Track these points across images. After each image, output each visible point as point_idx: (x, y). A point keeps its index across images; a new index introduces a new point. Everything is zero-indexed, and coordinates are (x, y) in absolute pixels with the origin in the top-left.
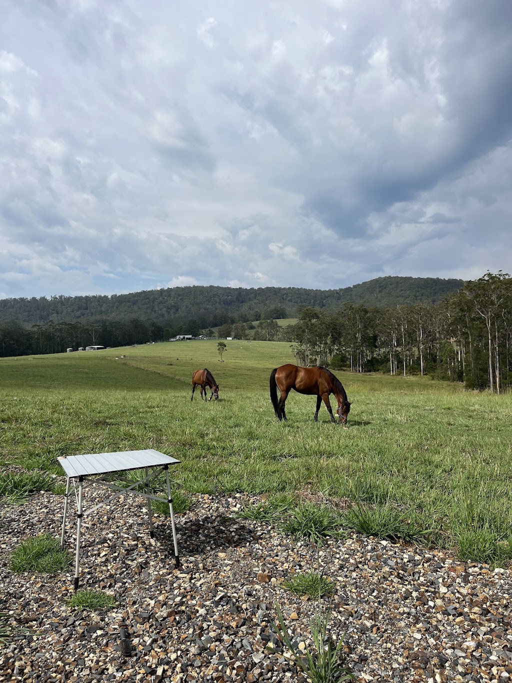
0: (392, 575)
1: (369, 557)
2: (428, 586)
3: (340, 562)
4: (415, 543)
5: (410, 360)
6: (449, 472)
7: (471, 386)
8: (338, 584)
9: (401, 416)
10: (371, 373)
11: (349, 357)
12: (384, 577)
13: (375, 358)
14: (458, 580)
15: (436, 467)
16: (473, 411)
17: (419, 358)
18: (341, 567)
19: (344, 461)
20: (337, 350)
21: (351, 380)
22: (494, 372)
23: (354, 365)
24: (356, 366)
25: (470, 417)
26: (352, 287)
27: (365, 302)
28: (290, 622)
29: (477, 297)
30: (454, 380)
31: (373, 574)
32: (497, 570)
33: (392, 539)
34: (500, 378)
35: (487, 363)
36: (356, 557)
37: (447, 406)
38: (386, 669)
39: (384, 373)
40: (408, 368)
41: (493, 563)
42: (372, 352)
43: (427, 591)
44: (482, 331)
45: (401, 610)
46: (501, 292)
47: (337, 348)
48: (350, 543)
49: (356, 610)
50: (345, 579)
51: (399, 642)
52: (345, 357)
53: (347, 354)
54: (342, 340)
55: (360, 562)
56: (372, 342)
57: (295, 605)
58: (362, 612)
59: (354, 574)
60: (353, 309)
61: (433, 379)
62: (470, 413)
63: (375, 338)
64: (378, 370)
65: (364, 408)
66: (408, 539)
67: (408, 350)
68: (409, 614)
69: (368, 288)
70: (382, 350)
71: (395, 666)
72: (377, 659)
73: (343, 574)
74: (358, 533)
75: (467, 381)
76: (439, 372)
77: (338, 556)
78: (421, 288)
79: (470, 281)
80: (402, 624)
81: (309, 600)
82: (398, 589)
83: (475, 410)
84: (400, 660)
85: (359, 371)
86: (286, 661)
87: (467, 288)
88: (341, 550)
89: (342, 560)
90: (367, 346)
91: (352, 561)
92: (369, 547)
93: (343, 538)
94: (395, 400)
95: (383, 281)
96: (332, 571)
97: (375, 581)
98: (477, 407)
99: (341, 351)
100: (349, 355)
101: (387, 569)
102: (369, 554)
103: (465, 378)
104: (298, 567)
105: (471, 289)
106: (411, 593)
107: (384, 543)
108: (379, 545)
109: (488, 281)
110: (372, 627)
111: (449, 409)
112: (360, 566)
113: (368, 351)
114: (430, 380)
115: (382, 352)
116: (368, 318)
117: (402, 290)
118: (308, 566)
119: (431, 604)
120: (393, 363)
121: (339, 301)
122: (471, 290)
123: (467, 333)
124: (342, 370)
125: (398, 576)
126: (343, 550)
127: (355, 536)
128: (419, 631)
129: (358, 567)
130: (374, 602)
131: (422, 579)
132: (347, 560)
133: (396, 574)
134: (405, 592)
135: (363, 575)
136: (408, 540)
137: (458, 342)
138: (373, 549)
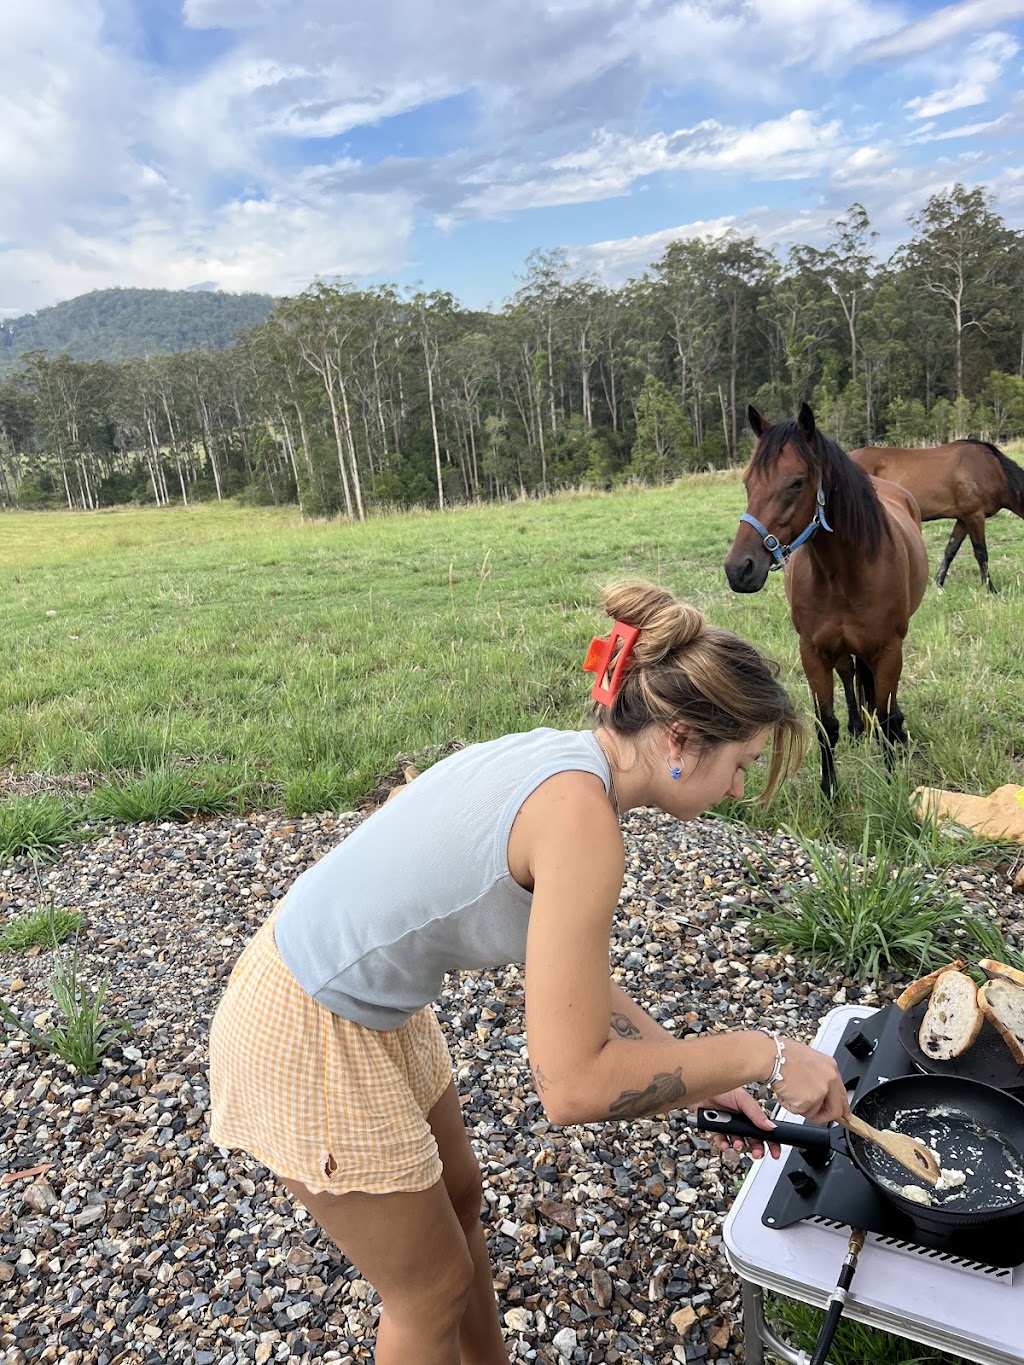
0: (181, 870)
1: (140, 857)
2: (239, 870)
3: (90, 878)
4: (218, 812)
5: (191, 471)
6: (275, 682)
7: (314, 511)
8: (91, 912)
9: (183, 593)
10: (115, 508)
11: (59, 478)
12: (169, 878)
13: (117, 474)
14: (286, 846)
15: (253, 677)
16: (314, 562)
17: (209, 465)
18: (94, 887)
19: (78, 704)
20: (28, 464)
21: (74, 528)
22: (350, 478)
23: (76, 494)
24: (80, 495)
25: (310, 573)
26: (34, 314)
27: (71, 350)
28: (12, 997)
29: (302, 333)
30: (281, 502)
31: (151, 879)
32: (342, 816)
33: (180, 818)
34: (361, 489)
35: (336, 463)
36: (118, 862)
37: (268, 559)
38: (183, 1001)
39: (142, 503)
40: (191, 489)
41: (337, 807)
42: (110, 462)
43: (237, 876)
44: (319, 401)
45: (200, 916)
46: (344, 319)
47: (27, 460)
48: (105, 843)
49: (126, 939)
50: (102, 902)
51: (200, 959)
52: (49, 478)
53: (53, 472)
54: (34, 439)
55: (126, 870)
56: (106, 440)
57: (17, 969)
58: (137, 940)
59: (118, 890)
60: (46, 366)
61: (242, 505)
62: (310, 567)
63: (110, 429)
64: (129, 500)
65: (106, 587)
66: (205, 809)
67: (183, 450)
68: (212, 917)
69: (72, 317)
70: (129, 454)
71: (197, 991)
72: (168, 994)
73: (99, 894)
74: (116, 823)
75: (304, 501)
76: (251, 489)
77: (85, 870)
78: (190, 313)
79: (286, 298)
80: (203, 934)
81: (41, 952)
82: (193, 889)
83: (318, 560)
84: (204, 982)
85: (88, 507)
86: (14, 1051)
87: (281, 311)
88: (90, 860)
89: (94, 875)
90: (96, 450)
91: (111, 871)
92: (140, 841)
93: (91, 839)
94: (170, 562)
95: (104, 300)
96: (77, 896)
97: (155, 888)
98: (322, 552)
99: (37, 467)
100: (59, 472)
101: (173, 864)
102: (140, 851)
103: (301, 496)
104: (11, 910)
105: (290, 314)
106: (214, 886)
107: (166, 826)
108: (156, 833)
109: (318, 297)
110: (157, 954)
111: (273, 563)
112: (127, 874)
113: (100, 462)
114: (236, 507)
115: (131, 461)
116: (88, 386)
117: (151, 320)
118: (32, 903)
119: (245, 891)
120: (157, 480)
121: (9, 348)
122: (290, 317)
123: (293, 407)
124: (47, 507)
125: (192, 869)
126: (93, 858)
127: (112, 830)
128: (229, 933)
129: (123, 878)
130: (155, 919)
131: (230, 862)
132: (103, 872)
133: (188, 867)
134: (204, 890)
135: (134, 885)
136: (207, 811)
137: (279, 426)
138: (148, 842)
